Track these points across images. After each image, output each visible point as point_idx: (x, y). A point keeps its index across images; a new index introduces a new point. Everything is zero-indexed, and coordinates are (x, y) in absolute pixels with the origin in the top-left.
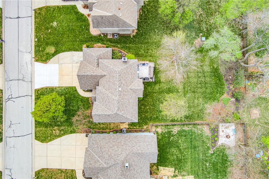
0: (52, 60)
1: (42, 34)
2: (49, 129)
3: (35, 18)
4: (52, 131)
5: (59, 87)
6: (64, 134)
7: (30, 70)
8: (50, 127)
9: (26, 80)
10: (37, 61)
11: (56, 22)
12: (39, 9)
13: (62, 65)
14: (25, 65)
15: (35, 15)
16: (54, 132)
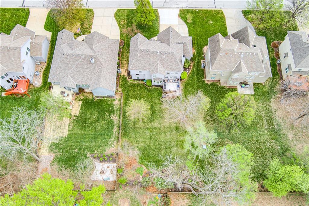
0: (181, 20)
1: (202, 14)
2: (126, 17)
3: (215, 10)
4: (124, 20)
5: (159, 25)
6: (120, 27)
7: (173, 6)
8: (127, 18)
9: (165, 4)
10: (181, 11)
11: (213, 23)
12: (223, 13)
13: (177, 27)
14: (177, 4)
15: (217, 10)
16: (123, 21)
